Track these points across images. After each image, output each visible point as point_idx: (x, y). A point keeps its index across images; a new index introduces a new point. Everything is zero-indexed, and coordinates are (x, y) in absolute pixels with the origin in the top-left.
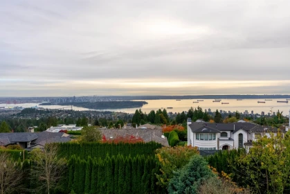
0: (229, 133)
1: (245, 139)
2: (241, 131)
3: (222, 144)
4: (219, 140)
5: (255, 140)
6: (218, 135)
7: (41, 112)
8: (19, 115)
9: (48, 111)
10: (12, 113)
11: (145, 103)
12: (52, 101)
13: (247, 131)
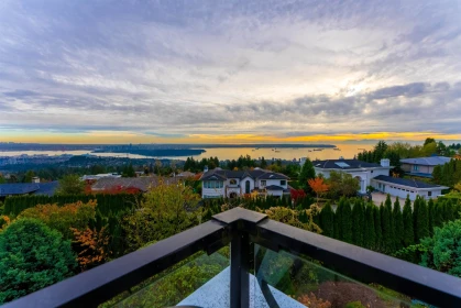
0: (237, 180)
1: (252, 186)
2: (248, 179)
3: (229, 191)
4: (227, 187)
5: (261, 188)
6: (227, 182)
7: (93, 159)
8: (66, 163)
9: (100, 159)
10: (59, 161)
11: (204, 151)
12: (106, 148)
13: (254, 179)
